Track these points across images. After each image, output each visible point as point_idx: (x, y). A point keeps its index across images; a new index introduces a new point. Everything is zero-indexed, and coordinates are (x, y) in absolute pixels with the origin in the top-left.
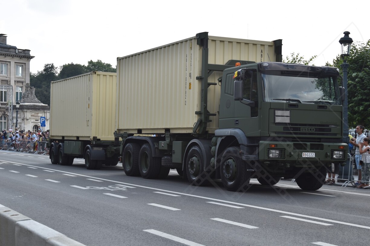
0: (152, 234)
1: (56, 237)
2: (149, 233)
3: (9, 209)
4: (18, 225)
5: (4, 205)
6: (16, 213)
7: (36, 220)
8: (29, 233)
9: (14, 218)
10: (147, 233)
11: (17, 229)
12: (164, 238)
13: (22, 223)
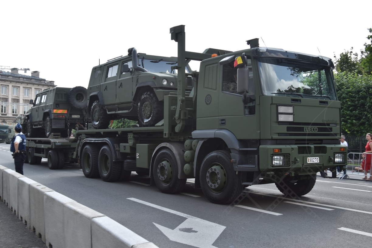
0: (132, 201)
1: (70, 202)
2: (131, 200)
3: (40, 184)
4: (46, 195)
5: (37, 182)
6: (45, 187)
7: (57, 192)
8: (52, 200)
9: (43, 190)
10: (129, 200)
11: (45, 197)
12: (140, 203)
13: (48, 193)
